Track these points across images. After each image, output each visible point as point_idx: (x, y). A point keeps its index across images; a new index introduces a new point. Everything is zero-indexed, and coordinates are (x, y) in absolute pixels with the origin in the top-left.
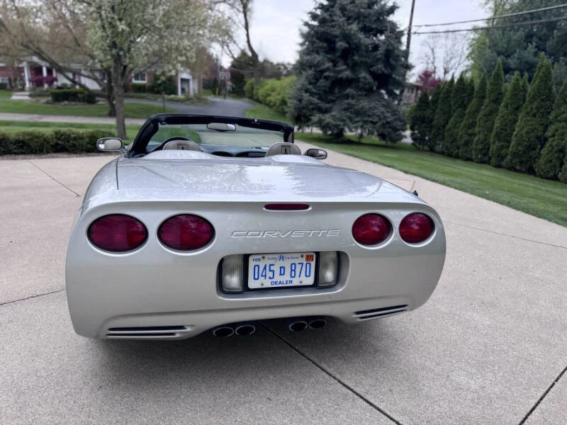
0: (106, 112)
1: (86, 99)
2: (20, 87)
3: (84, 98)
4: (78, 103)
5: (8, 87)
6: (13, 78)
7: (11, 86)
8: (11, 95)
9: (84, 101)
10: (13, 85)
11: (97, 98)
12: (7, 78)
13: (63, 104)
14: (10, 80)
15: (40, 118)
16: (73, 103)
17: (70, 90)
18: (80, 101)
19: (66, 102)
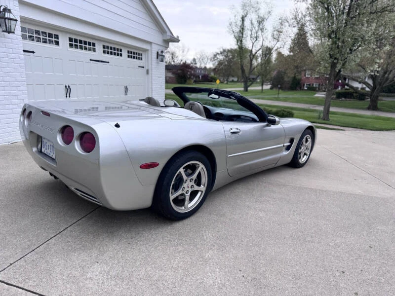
0: (367, 107)
1: (358, 97)
2: (324, 89)
3: (356, 96)
4: (352, 100)
5: (317, 89)
6: (321, 84)
7: (319, 89)
8: (315, 94)
9: (356, 99)
10: (320, 88)
11: (367, 97)
12: (318, 84)
13: (340, 99)
14: (319, 85)
15: (314, 107)
16: (348, 100)
17: (348, 91)
18: (354, 98)
19: (343, 99)
